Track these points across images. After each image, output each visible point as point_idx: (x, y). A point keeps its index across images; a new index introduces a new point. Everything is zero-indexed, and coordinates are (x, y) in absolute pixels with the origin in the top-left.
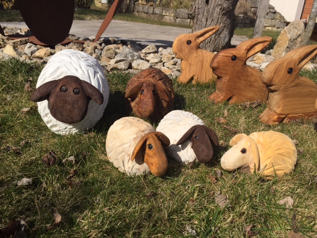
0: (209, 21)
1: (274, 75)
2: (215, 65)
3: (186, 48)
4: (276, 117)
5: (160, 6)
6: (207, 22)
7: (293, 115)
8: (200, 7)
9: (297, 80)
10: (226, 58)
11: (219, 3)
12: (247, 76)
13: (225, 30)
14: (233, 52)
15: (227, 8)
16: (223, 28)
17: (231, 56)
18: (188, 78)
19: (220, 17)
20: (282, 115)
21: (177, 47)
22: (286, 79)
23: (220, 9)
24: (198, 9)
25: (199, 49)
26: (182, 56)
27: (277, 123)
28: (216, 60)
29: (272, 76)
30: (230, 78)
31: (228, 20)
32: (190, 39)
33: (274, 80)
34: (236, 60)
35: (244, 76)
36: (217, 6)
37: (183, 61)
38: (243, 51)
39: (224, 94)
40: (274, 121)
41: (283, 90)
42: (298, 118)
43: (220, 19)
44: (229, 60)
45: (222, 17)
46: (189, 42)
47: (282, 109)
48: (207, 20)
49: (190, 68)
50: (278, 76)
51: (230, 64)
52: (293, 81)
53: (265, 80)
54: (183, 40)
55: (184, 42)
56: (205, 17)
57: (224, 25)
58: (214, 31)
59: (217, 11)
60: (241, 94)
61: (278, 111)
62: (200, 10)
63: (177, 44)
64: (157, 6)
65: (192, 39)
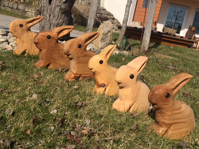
0: (52, 16)
1: (70, 48)
2: (36, 41)
3: (19, 29)
4: (73, 76)
5: (23, 4)
6: (50, 17)
7: (85, 75)
8: (45, 6)
9: (84, 52)
10: (44, 37)
11: (59, 4)
12: (59, 50)
13: (64, 24)
14: (48, 33)
15: (65, 9)
16: (62, 23)
17: (47, 35)
18: (21, 51)
19: (60, 14)
20: (77, 74)
21: (12, 28)
22: (77, 51)
23: (60, 9)
24: (44, 7)
25: (29, 31)
26: (16, 35)
27: (74, 80)
28: (36, 38)
29: (69, 48)
30: (47, 51)
31: (66, 17)
32: (22, 23)
33: (70, 51)
34: (51, 39)
35: (57, 50)
36: (57, 6)
37: (17, 39)
38: (55, 33)
39: (44, 62)
40: (72, 79)
41: (76, 58)
42: (88, 77)
43: (59, 16)
44: (45, 38)
45: (61, 15)
46: (21, 26)
47: (77, 71)
48: (50, 15)
49: (23, 44)
50: (72, 49)
51: (46, 41)
52: (82, 53)
53: (65, 52)
54: (17, 24)
55: (17, 25)
56: (49, 14)
57: (63, 21)
58: (40, 20)
59: (57, 10)
60: (56, 63)
61: (75, 72)
62: (45, 8)
63: (12, 26)
64: (21, 4)
65: (24, 24)
